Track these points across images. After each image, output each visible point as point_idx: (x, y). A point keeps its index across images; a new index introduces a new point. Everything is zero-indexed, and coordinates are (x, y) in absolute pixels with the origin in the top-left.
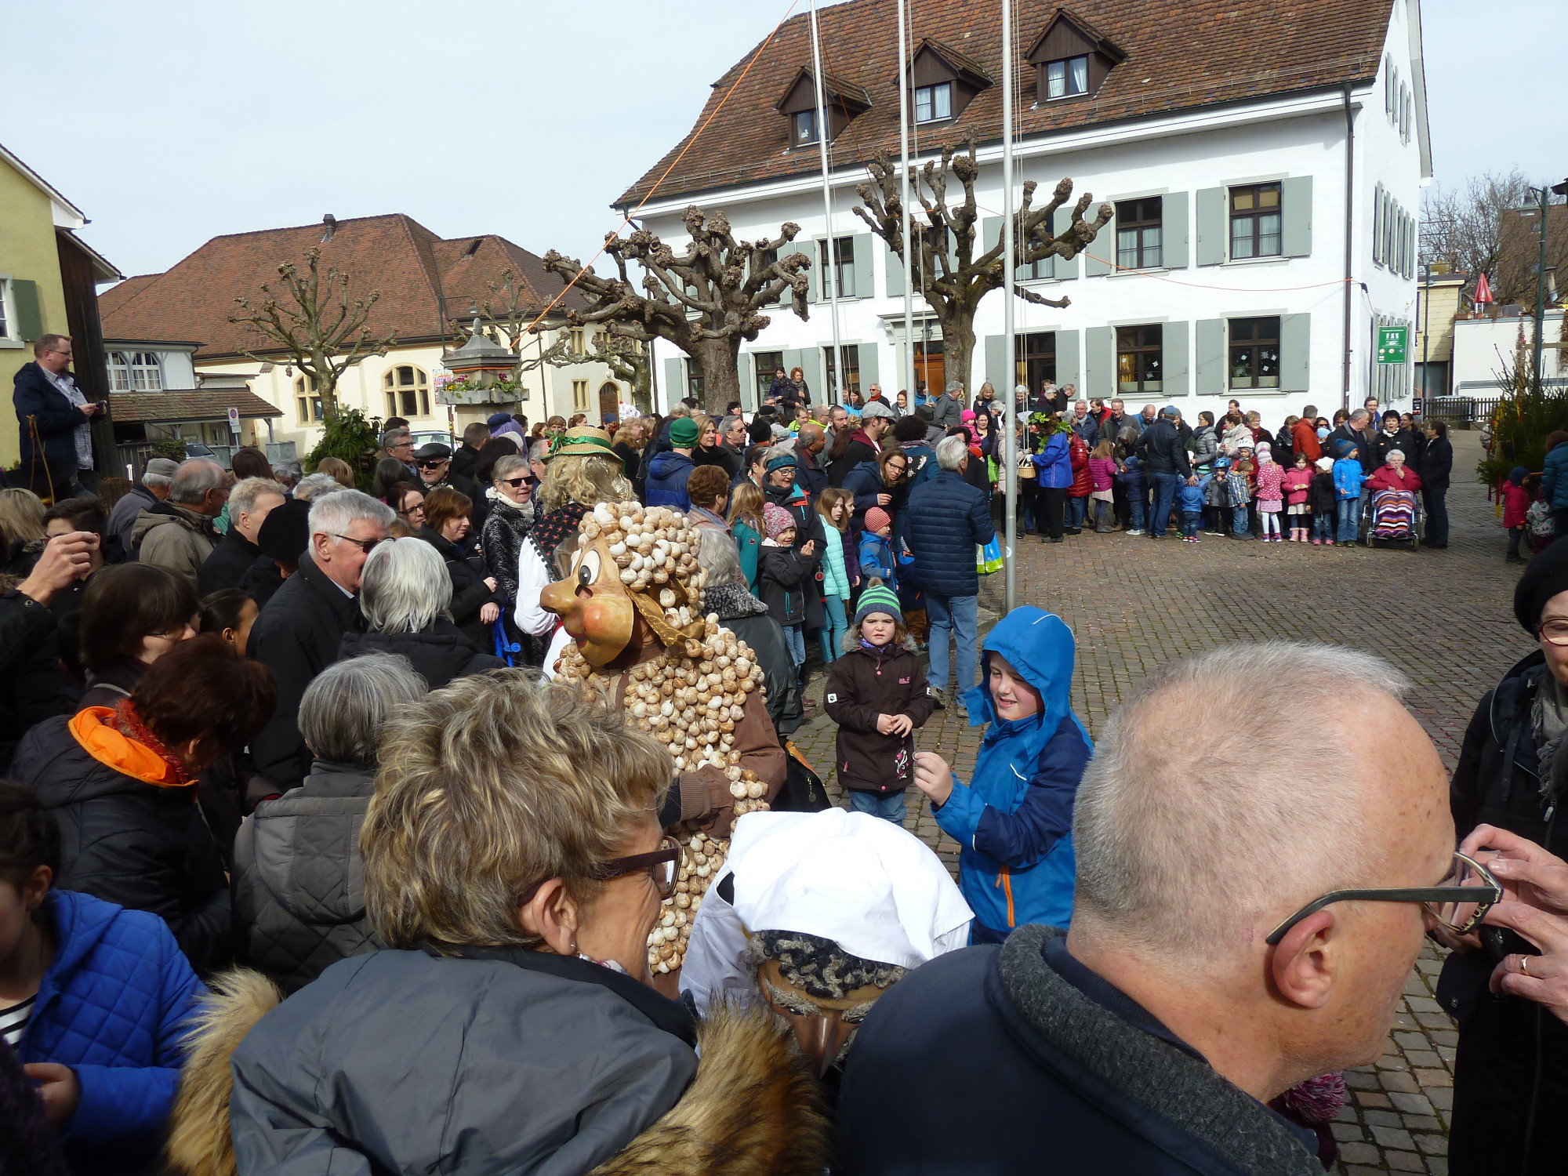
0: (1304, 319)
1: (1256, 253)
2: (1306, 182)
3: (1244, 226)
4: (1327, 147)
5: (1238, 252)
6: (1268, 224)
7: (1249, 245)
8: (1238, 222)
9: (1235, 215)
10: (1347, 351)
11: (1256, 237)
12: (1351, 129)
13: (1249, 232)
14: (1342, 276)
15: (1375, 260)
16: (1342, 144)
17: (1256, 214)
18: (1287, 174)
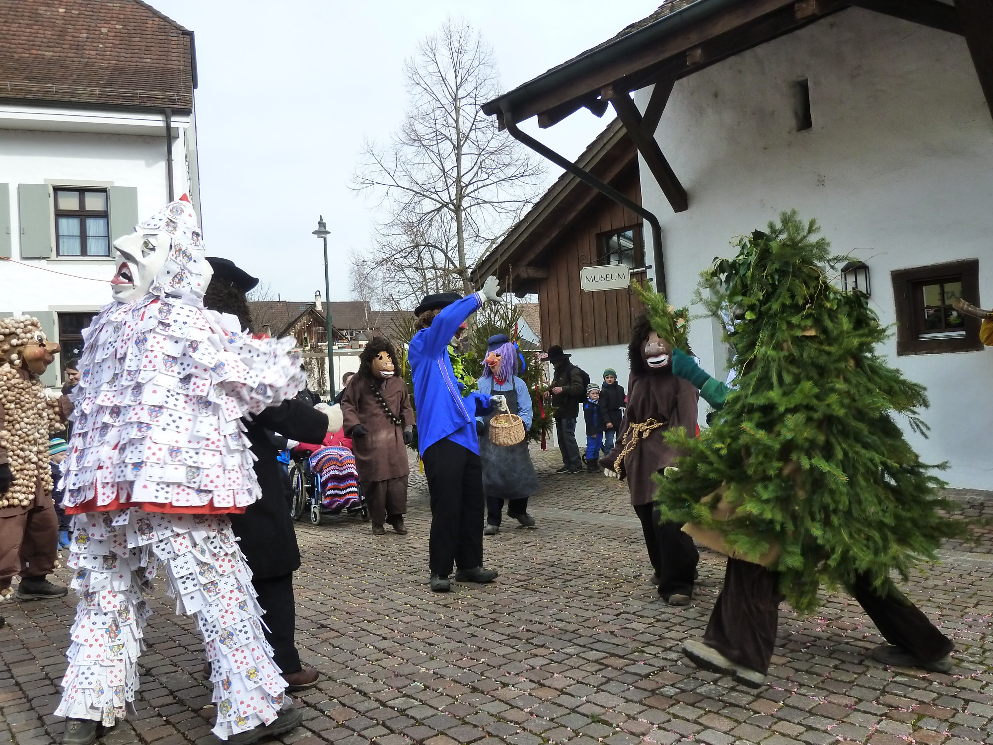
1: (84, 252)
2: (131, 193)
3: (70, 226)
4: (148, 165)
5: (64, 249)
6: (94, 226)
7: (76, 244)
8: (63, 222)
9: (60, 214)
11: (83, 237)
12: (170, 152)
13: (76, 231)
16: (162, 165)
17: (83, 215)
18: (112, 182)
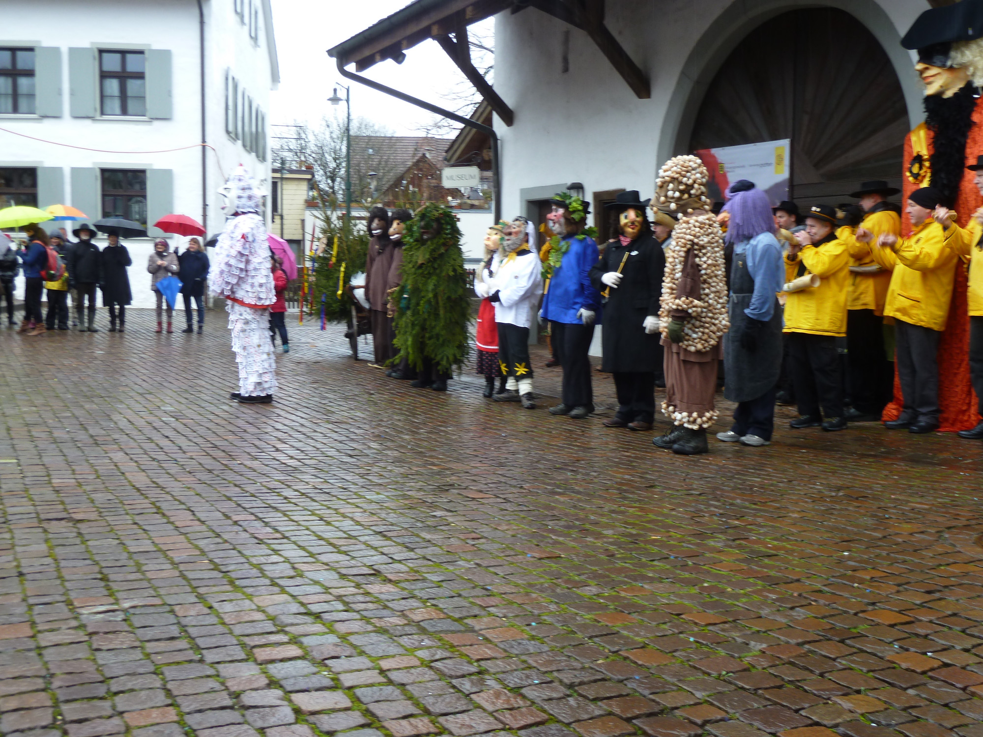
0: (167, 175)
1: (124, 111)
2: (165, 56)
3: (113, 86)
5: (107, 109)
6: (134, 87)
7: (116, 105)
8: (107, 83)
9: (104, 75)
10: (205, 206)
11: (124, 97)
12: (202, 15)
13: (118, 92)
14: (199, 140)
15: (228, 132)
16: (196, 27)
17: (123, 76)
18: (149, 45)
